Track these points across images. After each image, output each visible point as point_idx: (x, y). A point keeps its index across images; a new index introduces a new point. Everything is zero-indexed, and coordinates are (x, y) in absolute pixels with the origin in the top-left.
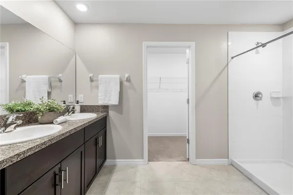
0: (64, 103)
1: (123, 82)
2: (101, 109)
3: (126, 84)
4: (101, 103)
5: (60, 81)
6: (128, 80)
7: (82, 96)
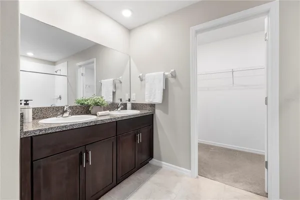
0: (121, 101)
1: (169, 79)
2: (149, 108)
3: (171, 80)
4: (147, 101)
5: (121, 83)
6: (174, 76)
7: (135, 94)
